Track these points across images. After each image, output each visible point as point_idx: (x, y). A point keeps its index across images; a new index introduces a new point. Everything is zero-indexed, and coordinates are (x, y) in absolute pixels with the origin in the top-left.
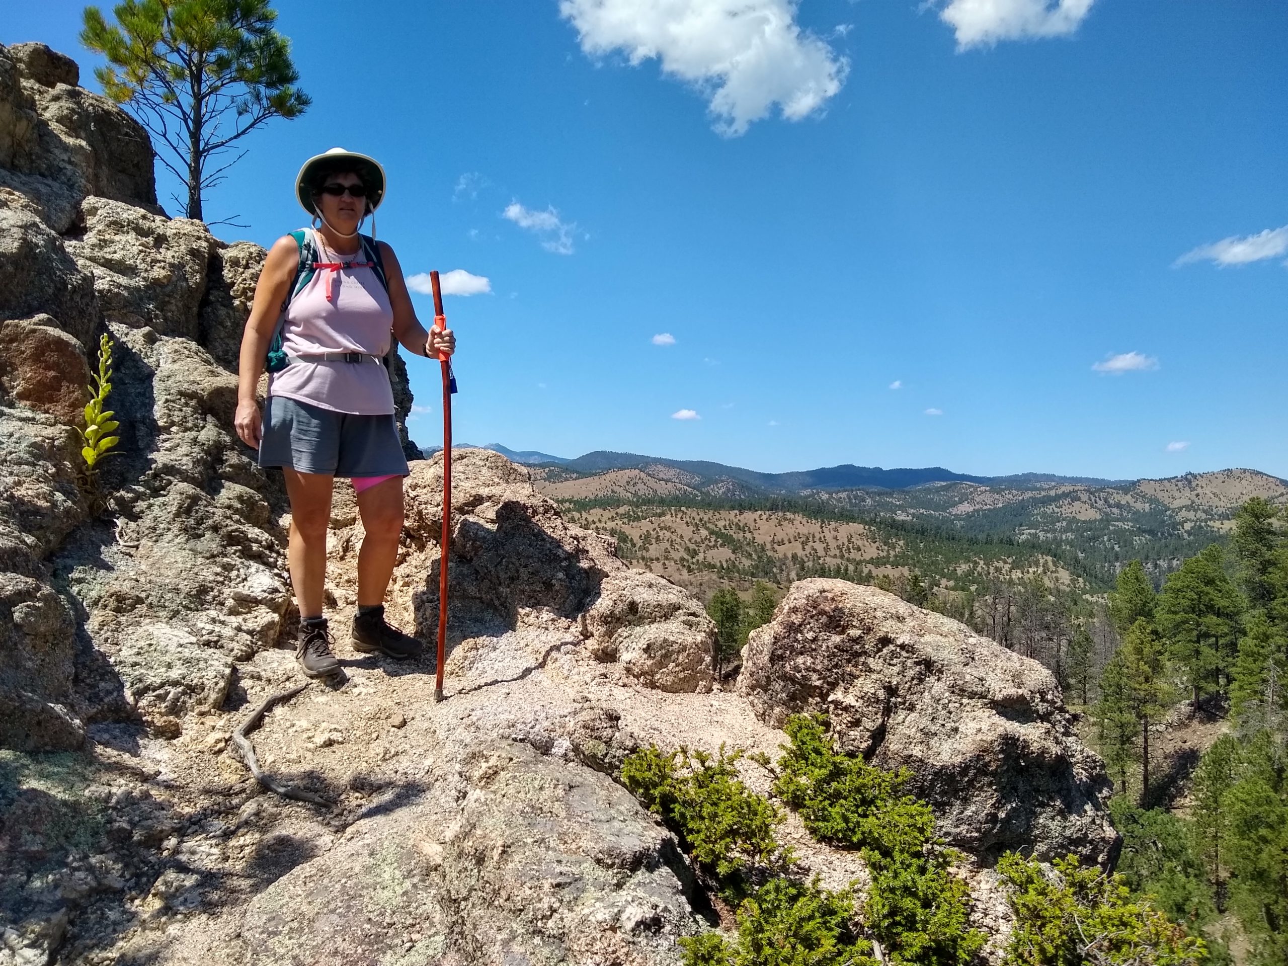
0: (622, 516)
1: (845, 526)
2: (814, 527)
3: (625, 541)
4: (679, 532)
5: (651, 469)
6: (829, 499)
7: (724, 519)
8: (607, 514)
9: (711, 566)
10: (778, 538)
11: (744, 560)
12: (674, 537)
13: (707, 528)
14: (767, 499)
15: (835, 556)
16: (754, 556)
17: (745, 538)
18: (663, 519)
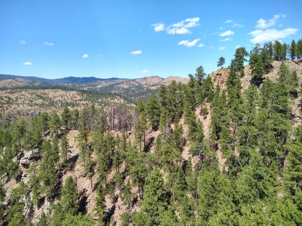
0: (9, 92)
1: (72, 92)
2: (64, 93)
3: (10, 99)
4: (27, 96)
5: (16, 79)
6: (67, 85)
7: (40, 92)
8: (4, 92)
9: (37, 105)
10: (55, 96)
11: (46, 102)
12: (25, 98)
13: (35, 95)
14: (51, 86)
15: (70, 100)
16: (49, 101)
17: (46, 97)
18: (21, 93)
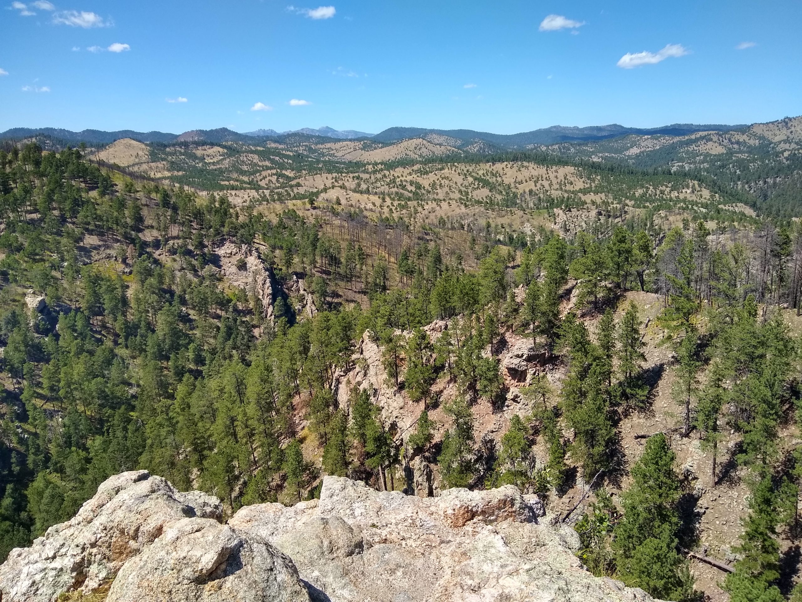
0: (416, 172)
1: (562, 168)
2: (541, 170)
3: (420, 188)
4: (454, 180)
6: (547, 150)
7: (483, 169)
8: (407, 171)
9: (479, 202)
10: (519, 179)
11: (497, 196)
12: (451, 184)
13: (472, 176)
14: (507, 153)
15: (557, 190)
16: (504, 193)
17: (497, 181)
18: (443, 172)
